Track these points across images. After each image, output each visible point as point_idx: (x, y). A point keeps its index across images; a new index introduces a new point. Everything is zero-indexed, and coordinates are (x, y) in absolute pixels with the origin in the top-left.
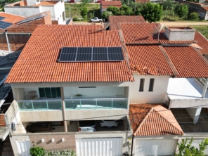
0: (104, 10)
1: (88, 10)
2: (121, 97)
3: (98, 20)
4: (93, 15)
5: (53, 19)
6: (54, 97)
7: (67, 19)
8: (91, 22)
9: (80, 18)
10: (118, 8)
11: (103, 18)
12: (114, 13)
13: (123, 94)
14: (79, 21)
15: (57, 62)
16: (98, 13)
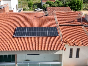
0: (44, 3)
1: (33, 3)
2: (57, 61)
3: (40, 10)
4: (36, 7)
5: (10, 9)
6: (10, 61)
7: (19, 9)
8: (35, 11)
9: (28, 8)
10: (53, 2)
11: (43, 9)
12: (50, 5)
13: (58, 59)
14: (27, 10)
15: (13, 37)
16: (39, 5)
